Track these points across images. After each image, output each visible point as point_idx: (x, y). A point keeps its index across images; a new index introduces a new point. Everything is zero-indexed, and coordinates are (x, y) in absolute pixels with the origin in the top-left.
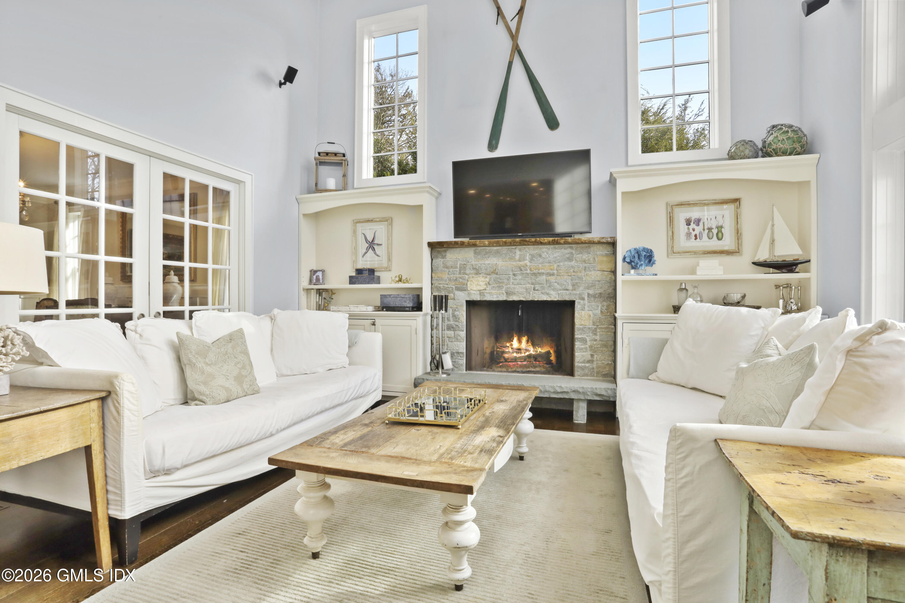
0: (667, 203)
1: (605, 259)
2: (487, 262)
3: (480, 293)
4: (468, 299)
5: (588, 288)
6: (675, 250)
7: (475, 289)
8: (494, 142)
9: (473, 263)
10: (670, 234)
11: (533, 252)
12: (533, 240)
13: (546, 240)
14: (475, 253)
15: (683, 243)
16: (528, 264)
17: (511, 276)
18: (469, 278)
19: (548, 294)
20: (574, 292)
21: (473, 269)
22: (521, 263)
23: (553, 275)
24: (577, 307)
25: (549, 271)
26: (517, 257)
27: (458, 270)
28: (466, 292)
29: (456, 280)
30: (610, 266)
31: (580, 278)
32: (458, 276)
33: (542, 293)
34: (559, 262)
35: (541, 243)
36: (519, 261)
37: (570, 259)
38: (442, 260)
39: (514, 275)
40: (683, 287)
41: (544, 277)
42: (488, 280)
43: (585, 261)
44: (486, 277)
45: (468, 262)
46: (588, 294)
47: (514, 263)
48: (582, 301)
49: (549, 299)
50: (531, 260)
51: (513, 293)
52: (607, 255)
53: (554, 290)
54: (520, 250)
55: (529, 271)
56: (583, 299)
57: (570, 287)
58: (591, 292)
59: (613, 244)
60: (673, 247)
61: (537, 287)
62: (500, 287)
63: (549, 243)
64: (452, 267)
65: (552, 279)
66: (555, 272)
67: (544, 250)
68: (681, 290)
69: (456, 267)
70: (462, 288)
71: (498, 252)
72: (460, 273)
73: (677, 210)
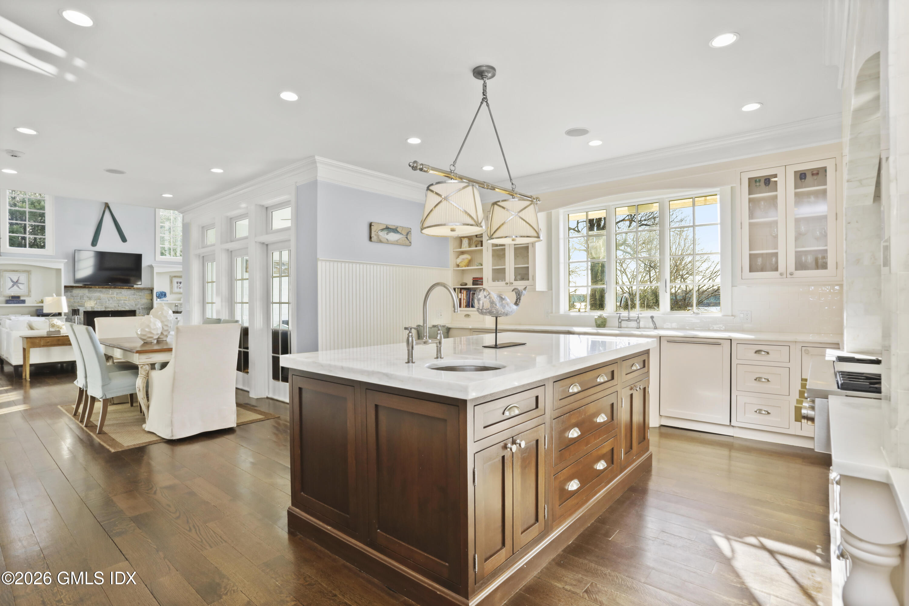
0: (170, 276)
1: (148, 295)
2: (95, 295)
3: (92, 308)
4: (85, 310)
5: (142, 306)
6: (173, 292)
7: (89, 306)
8: (95, 243)
9: (88, 295)
10: (171, 286)
11: (118, 292)
12: (120, 287)
13: (125, 287)
14: (89, 291)
15: (176, 290)
16: (116, 296)
17: (108, 301)
18: (86, 301)
19: (125, 308)
20: (136, 307)
21: (87, 297)
22: (112, 296)
23: (127, 300)
24: (137, 312)
25: (125, 299)
26: (110, 293)
27: (79, 298)
28: (84, 307)
29: (78, 302)
30: (151, 298)
31: (139, 302)
32: (79, 300)
33: (122, 308)
34: (130, 295)
35: (123, 288)
36: (111, 294)
37: (134, 295)
38: (70, 293)
39: (109, 300)
40: (177, 305)
41: (123, 301)
42: (95, 302)
43: (140, 296)
44: (94, 301)
45: (85, 294)
46: (142, 308)
47: (109, 296)
48: (139, 310)
49: (125, 310)
50: (117, 295)
51: (108, 308)
52: (149, 294)
53: (127, 306)
54: (112, 290)
55: (116, 299)
56: (140, 309)
57: (134, 305)
58: (143, 307)
59: (152, 290)
60: (172, 291)
61: (120, 305)
62: (102, 305)
63: (126, 288)
64: (76, 297)
65: (126, 302)
66: (128, 299)
67: (123, 291)
68: (176, 306)
69: (78, 297)
70: (82, 306)
71: (100, 291)
72: (80, 299)
73: (173, 278)
